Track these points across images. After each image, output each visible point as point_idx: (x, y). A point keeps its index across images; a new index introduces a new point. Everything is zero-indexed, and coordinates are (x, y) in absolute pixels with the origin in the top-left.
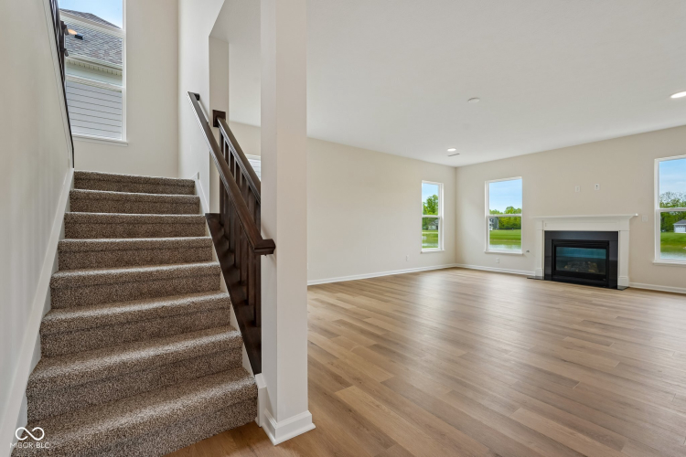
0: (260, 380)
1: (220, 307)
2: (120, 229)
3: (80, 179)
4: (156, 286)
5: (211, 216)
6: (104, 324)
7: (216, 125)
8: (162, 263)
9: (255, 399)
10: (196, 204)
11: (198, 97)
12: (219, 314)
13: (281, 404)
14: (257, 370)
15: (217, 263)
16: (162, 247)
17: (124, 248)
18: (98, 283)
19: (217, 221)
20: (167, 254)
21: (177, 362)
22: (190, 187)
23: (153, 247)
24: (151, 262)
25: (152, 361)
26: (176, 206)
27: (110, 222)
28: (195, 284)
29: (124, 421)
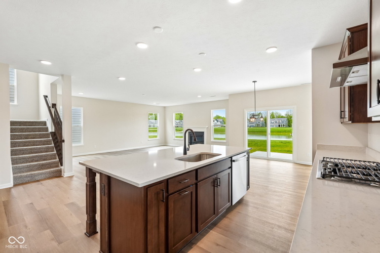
0: (62, 167)
1: (54, 155)
2: (23, 137)
3: (12, 123)
4: (35, 151)
5: (51, 133)
6: (24, 158)
7: (53, 107)
8: (37, 145)
9: (61, 171)
10: (47, 129)
11: (47, 96)
12: (53, 156)
13: (66, 170)
14: (62, 165)
15: (53, 145)
16: (37, 141)
17: (26, 142)
18: (20, 150)
19: (53, 134)
20: (38, 143)
21: (43, 165)
22: (45, 123)
23: (34, 142)
24: (34, 145)
25: (37, 164)
26: (40, 130)
27: (20, 135)
28: (47, 150)
29: (32, 173)
